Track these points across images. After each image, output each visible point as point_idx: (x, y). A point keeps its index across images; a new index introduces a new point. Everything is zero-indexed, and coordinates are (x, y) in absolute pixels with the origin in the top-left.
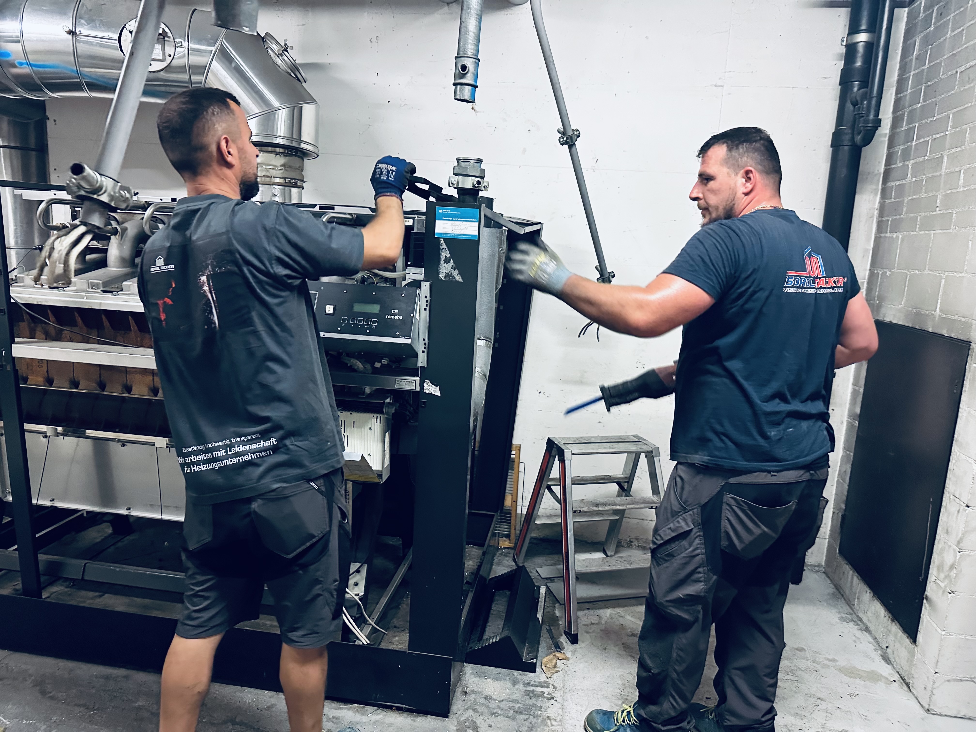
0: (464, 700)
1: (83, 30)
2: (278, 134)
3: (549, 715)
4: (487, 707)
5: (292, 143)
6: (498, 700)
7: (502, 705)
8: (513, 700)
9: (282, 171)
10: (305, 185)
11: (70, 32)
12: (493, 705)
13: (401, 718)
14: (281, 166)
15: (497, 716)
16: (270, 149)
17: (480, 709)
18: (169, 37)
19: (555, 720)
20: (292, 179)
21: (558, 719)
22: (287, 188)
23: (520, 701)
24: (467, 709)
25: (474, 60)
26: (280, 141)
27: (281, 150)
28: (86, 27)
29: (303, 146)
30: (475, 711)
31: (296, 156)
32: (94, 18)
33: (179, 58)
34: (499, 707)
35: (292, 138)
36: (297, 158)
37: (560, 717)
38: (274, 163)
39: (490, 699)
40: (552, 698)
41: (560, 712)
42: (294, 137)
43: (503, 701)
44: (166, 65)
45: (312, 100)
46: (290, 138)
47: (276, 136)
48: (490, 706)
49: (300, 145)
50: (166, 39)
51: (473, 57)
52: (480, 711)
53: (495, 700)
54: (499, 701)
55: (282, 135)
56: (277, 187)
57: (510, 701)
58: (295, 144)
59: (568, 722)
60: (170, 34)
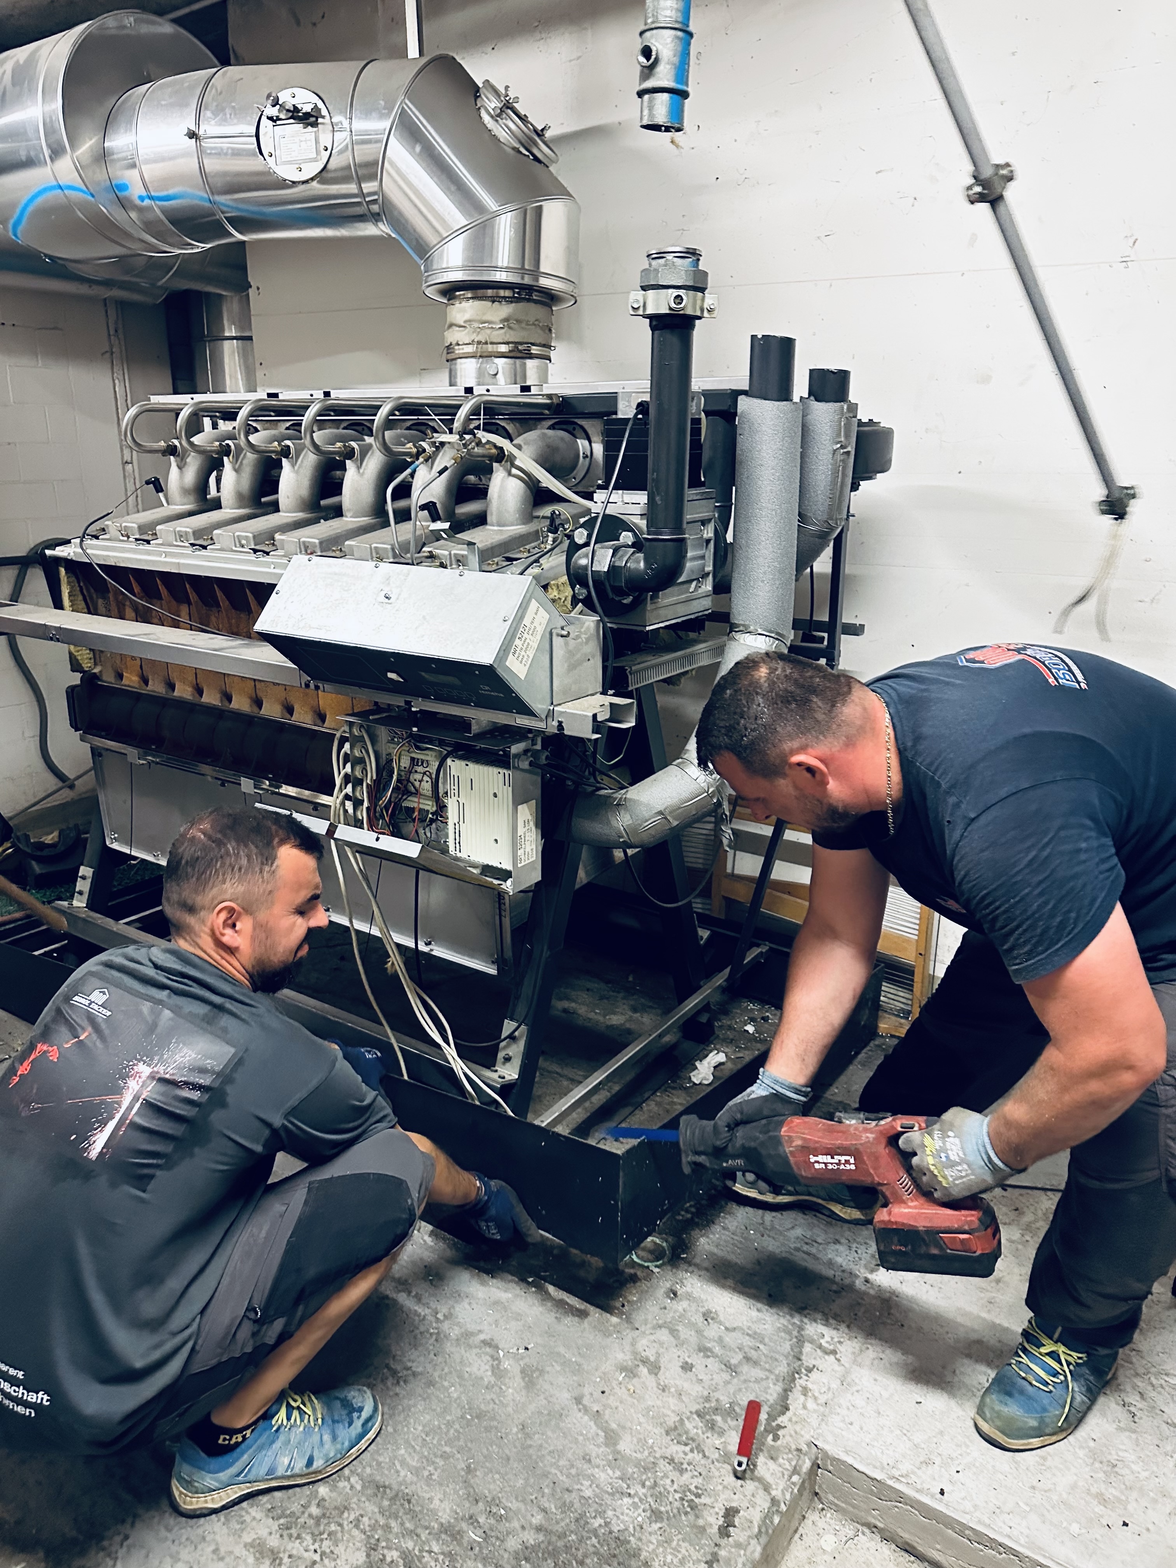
0: (665, 1308)
1: (208, 128)
2: (500, 264)
3: (810, 1385)
4: (699, 1332)
5: (523, 278)
6: (728, 1325)
7: (728, 1339)
8: (755, 1333)
9: (502, 331)
10: (553, 355)
11: (192, 135)
12: (713, 1331)
13: (541, 1309)
14: (504, 320)
15: (708, 1357)
16: (490, 292)
17: (685, 1333)
18: (323, 117)
19: (816, 1398)
20: (521, 343)
21: (822, 1399)
22: (518, 361)
23: (767, 1340)
24: (660, 1327)
25: (680, 34)
26: (501, 276)
27: (508, 293)
28: (213, 122)
29: (544, 282)
30: (673, 1332)
31: (529, 300)
32: (224, 105)
33: (341, 152)
34: (720, 1340)
35: (523, 268)
36: (532, 305)
37: (830, 1395)
38: (488, 317)
39: (712, 1319)
40: (834, 1352)
41: (835, 1385)
42: (527, 267)
43: (734, 1329)
44: (322, 166)
45: (563, 192)
46: (522, 270)
47: (495, 268)
48: (705, 1334)
49: (537, 280)
50: (320, 120)
51: (677, 26)
52: (682, 1337)
53: (721, 1323)
54: (727, 1329)
55: (505, 265)
56: (497, 360)
57: (748, 1334)
58: (527, 280)
59: (839, 1410)
60: (324, 112)
